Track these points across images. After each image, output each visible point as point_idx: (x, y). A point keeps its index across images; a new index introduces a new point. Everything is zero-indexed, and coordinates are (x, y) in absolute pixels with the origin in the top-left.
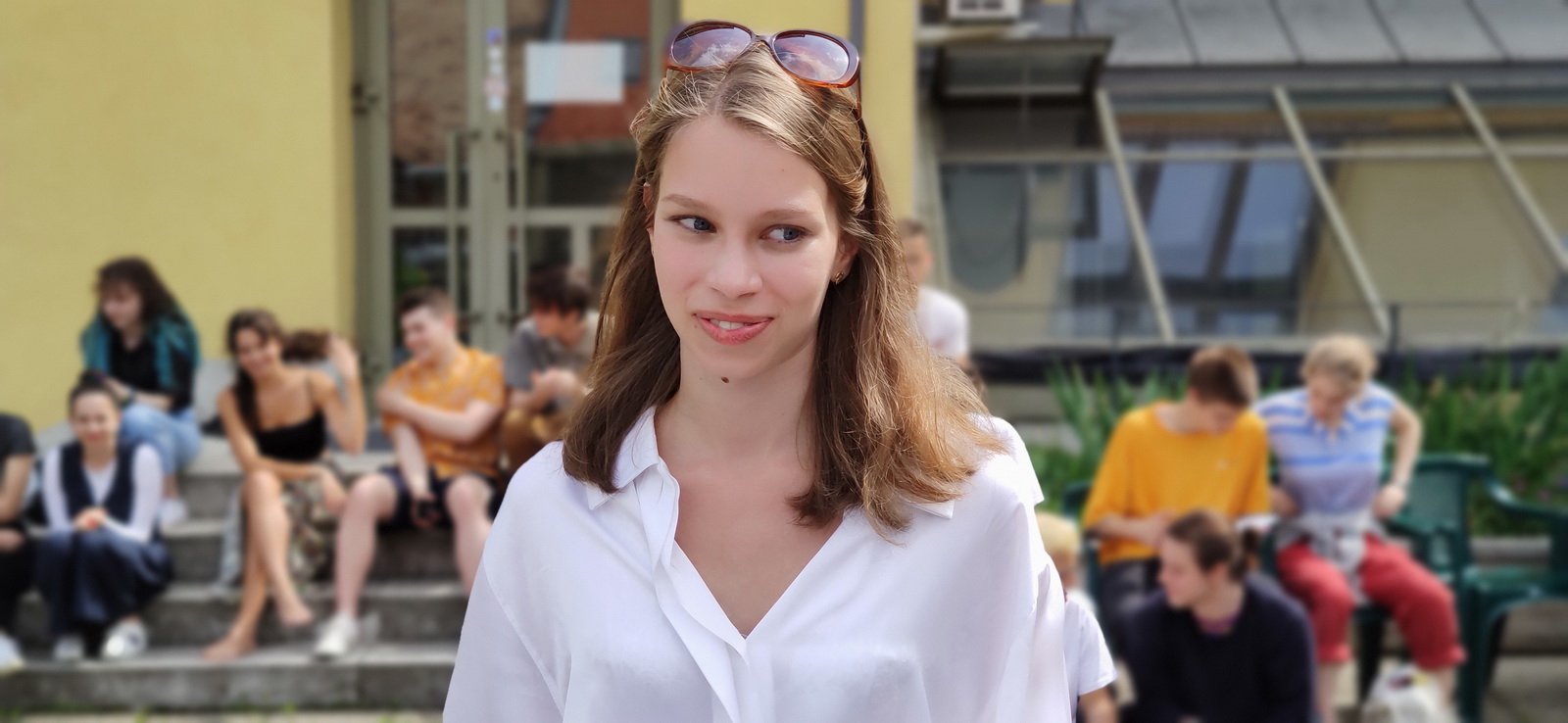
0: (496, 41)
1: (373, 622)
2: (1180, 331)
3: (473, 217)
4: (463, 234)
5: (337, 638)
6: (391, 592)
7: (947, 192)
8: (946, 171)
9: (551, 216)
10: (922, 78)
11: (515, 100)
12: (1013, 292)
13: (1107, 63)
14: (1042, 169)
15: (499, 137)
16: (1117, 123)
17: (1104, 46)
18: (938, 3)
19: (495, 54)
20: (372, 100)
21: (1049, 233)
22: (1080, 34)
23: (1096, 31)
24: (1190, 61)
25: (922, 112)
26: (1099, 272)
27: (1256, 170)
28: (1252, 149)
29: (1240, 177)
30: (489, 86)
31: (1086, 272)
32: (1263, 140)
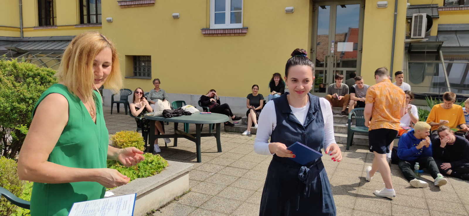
0: (333, 42)
3: (328, 69)
4: (326, 71)
7: (409, 67)
8: (409, 63)
9: (340, 69)
10: (406, 48)
11: (335, 51)
12: (421, 84)
13: (442, 46)
14: (429, 64)
15: (332, 57)
16: (443, 56)
17: (442, 43)
18: (409, 36)
19: (333, 44)
20: (313, 51)
21: (429, 75)
22: (437, 41)
23: (440, 40)
24: (459, 46)
25: (405, 54)
26: (438, 82)
29: (468, 66)
30: (332, 49)
31: (436, 82)
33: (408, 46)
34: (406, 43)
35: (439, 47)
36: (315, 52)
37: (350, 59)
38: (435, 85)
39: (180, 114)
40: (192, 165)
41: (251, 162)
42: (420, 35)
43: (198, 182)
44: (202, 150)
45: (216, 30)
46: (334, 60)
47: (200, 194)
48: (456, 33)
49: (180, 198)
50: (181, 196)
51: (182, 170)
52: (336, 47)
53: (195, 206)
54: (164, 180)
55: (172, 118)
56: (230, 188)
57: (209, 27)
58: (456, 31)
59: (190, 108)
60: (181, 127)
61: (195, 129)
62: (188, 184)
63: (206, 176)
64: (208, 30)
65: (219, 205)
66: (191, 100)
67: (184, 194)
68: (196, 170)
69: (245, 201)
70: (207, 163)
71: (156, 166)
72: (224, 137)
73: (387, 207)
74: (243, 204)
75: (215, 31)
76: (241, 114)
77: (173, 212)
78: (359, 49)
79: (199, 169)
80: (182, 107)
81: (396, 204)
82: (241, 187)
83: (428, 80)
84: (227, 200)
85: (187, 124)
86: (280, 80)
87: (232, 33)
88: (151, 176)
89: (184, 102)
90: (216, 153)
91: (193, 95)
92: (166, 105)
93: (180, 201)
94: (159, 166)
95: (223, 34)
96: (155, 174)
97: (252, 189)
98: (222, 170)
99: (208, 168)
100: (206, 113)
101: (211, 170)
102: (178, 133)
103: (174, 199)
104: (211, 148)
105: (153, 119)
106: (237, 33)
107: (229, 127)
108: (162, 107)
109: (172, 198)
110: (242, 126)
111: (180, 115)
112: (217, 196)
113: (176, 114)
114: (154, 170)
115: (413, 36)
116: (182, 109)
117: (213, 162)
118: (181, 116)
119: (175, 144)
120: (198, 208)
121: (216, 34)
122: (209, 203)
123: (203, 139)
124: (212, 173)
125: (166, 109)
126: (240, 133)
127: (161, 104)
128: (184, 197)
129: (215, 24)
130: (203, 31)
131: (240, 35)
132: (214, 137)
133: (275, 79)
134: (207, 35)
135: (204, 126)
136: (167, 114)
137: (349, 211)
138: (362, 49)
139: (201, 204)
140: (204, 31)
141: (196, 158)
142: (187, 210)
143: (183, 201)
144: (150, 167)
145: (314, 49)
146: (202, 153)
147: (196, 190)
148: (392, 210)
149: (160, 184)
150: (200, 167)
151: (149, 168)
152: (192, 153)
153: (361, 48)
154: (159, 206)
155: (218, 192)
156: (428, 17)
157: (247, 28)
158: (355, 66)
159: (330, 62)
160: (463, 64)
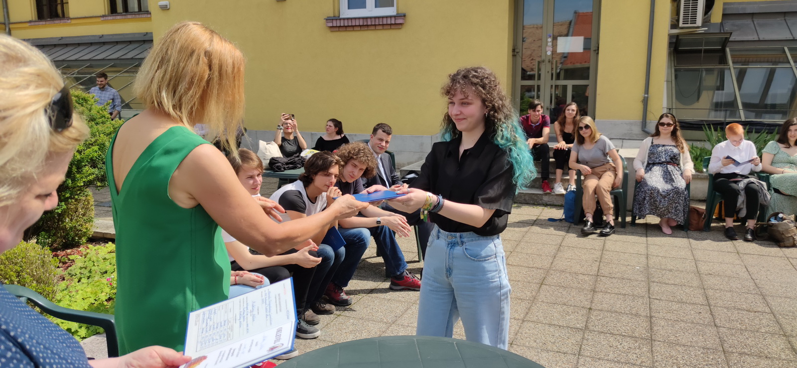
0: (550, 37)
2: (746, 118)
3: (541, 83)
4: (539, 87)
7: (676, 77)
8: (676, 70)
9: (562, 82)
10: (670, 44)
11: (554, 52)
12: (696, 105)
13: (730, 40)
14: (707, 70)
15: (549, 62)
16: (732, 57)
17: (729, 34)
18: (676, 23)
19: (550, 40)
20: (517, 52)
21: (708, 88)
22: (722, 32)
23: (727, 30)
24: (758, 39)
25: (670, 54)
26: (723, 101)
27: (777, 71)
28: (777, 65)
29: (772, 73)
30: (548, 49)
31: (719, 101)
32: (780, 62)
33: (674, 40)
34: (671, 36)
35: (725, 42)
36: (520, 54)
37: (578, 65)
38: (718, 106)
39: (298, 165)
42: (694, 22)
45: (351, 19)
46: (552, 69)
48: (752, 18)
52: (554, 46)
57: (338, 16)
58: (753, 14)
64: (336, 19)
65: (374, 310)
73: (643, 304)
74: (412, 307)
75: (350, 21)
78: (593, 48)
81: (657, 299)
83: (707, 99)
87: (379, 25)
91: (315, 134)
92: (273, 150)
95: (363, 25)
106: (387, 24)
108: (268, 153)
113: (291, 166)
115: (683, 24)
121: (352, 26)
125: (275, 157)
127: (266, 149)
129: (349, 8)
130: (328, 21)
131: (392, 27)
134: (335, 29)
136: (277, 165)
137: (584, 312)
138: (598, 48)
140: (330, 21)
145: (518, 50)
148: (650, 309)
153: (597, 45)
157: (405, 16)
158: (587, 78)
159: (546, 71)
160: (765, 70)
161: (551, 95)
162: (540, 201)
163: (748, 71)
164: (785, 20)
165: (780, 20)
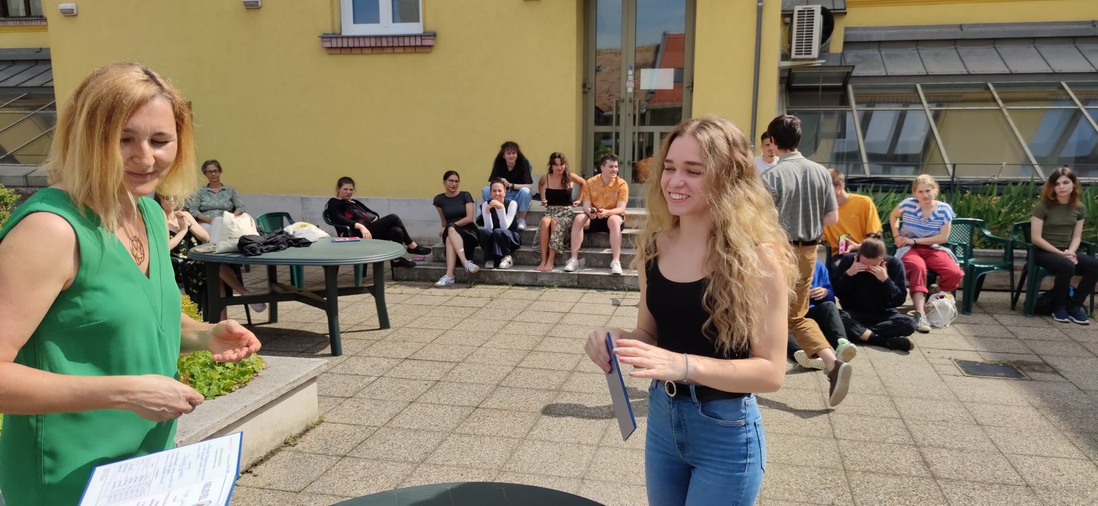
0: (631, 68)
1: (583, 260)
2: (871, 173)
3: (621, 129)
4: (617, 135)
5: (571, 265)
6: (588, 251)
9: (647, 129)
10: (781, 80)
11: (636, 88)
13: (853, 75)
14: (826, 113)
15: (630, 101)
16: (854, 97)
17: (851, 68)
18: (788, 53)
19: (631, 72)
20: (589, 88)
21: (828, 136)
22: (843, 64)
23: (849, 63)
24: (885, 74)
25: (781, 92)
26: (845, 151)
27: (909, 115)
28: (908, 106)
29: (902, 116)
30: (628, 84)
31: (841, 151)
32: (911, 103)
33: (786, 74)
34: (782, 70)
35: (847, 78)
36: (593, 90)
37: (668, 105)
38: (840, 158)
39: (282, 245)
40: (323, 363)
41: (460, 345)
42: (809, 52)
43: (339, 400)
44: (342, 328)
45: (359, 37)
46: (635, 108)
47: (347, 426)
48: (879, 47)
49: (299, 440)
50: (301, 435)
51: (300, 376)
52: (637, 79)
53: (338, 453)
54: (260, 400)
55: (263, 254)
56: (416, 407)
57: (339, 32)
58: (880, 42)
59: (306, 228)
60: (283, 276)
61: (324, 279)
62: (317, 406)
63: (356, 384)
64: (337, 38)
65: (395, 446)
66: (303, 208)
67: (307, 430)
68: (332, 373)
69: (453, 432)
70: (356, 355)
71: (234, 370)
72: (394, 293)
74: (448, 438)
75: (356, 40)
76: (429, 238)
77: (285, 471)
78: (686, 84)
79: (339, 369)
80: (283, 228)
82: (442, 401)
83: (826, 148)
84: (412, 434)
85: (299, 268)
86: (517, 158)
87: (399, 46)
88: (225, 395)
89: (287, 215)
90: (376, 331)
91: (307, 198)
92: (245, 226)
93: (299, 446)
94: (244, 369)
95: (376, 47)
96: (233, 389)
97: (467, 404)
98: (393, 368)
99: (360, 366)
100: (347, 239)
101: (367, 370)
102: (278, 289)
103: (286, 443)
104: (362, 320)
105: (214, 261)
106: (410, 46)
107: (402, 271)
108: (236, 230)
109: (279, 441)
110: (435, 266)
111: (284, 246)
112: (388, 428)
113: (272, 246)
114: (232, 379)
115: (796, 54)
116: (287, 234)
117: (372, 353)
118: (285, 249)
119: (273, 317)
120: (344, 456)
121: (359, 47)
122: (371, 444)
123: (342, 301)
124: (370, 376)
125: (247, 235)
126: (431, 284)
127: (232, 223)
128: (309, 437)
129: (354, 23)
130: (325, 40)
131: (418, 50)
132: (369, 295)
133: (507, 156)
134: (335, 51)
135: (341, 271)
136: (250, 245)
138: (693, 83)
139: (350, 449)
140: (327, 40)
141: (329, 346)
142: (319, 464)
143: (306, 446)
144: (221, 374)
145: (591, 85)
146: (342, 333)
147: (336, 419)
149: (248, 411)
150: (340, 366)
151: (219, 376)
152: (316, 335)
153: (691, 80)
154: (250, 462)
155: (389, 418)
156: (824, 12)
157: (435, 35)
159: (626, 112)
160: (893, 113)
161: (634, 143)
162: (621, 286)
163: (875, 115)
164: (917, 50)
165: (911, 50)
